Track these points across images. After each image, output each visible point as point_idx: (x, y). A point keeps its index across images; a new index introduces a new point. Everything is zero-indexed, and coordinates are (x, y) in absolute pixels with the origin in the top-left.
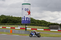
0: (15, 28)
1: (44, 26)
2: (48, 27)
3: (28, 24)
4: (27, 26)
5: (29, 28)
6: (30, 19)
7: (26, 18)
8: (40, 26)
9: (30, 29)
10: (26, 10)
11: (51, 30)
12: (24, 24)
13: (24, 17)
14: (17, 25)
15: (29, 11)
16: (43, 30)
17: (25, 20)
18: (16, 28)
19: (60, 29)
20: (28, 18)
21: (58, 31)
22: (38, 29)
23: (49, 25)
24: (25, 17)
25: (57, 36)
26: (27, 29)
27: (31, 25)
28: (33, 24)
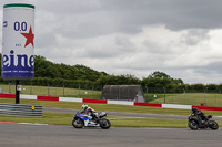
1: (82, 88)
2: (100, 92)
3: (26, 78)
4: (20, 88)
5: (29, 95)
6: (31, 62)
7: (20, 57)
8: (68, 85)
9: (35, 97)
10: (19, 26)
11: (109, 102)
12: (11, 79)
13: (12, 52)
15: (27, 32)
16: (81, 100)
17: (16, 64)
19: (141, 99)
20: (25, 57)
21: (135, 104)
22: (61, 99)
23: (102, 84)
24: (15, 54)
25: (130, 123)
26: (21, 97)
27: (36, 83)
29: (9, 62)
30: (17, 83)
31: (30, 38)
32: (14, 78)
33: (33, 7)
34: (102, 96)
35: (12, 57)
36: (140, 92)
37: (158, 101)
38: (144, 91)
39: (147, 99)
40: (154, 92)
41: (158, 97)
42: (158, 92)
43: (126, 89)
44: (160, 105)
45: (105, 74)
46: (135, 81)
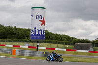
0: (19, 47)
1: (66, 44)
2: (74, 46)
3: (41, 40)
4: (39, 44)
5: (42, 47)
6: (43, 33)
8: (59, 43)
10: (38, 17)
12: (34, 40)
14: (23, 41)
15: (42, 19)
16: (65, 50)
18: (21, 47)
19: (91, 50)
20: (41, 30)
21: (89, 52)
22: (56, 49)
23: (75, 43)
25: (87, 60)
26: (39, 48)
27: (45, 42)
28: (49, 41)
29: (34, 32)
30: (38, 42)
31: (43, 22)
32: (36, 40)
33: (45, 8)
34: (75, 48)
35: (35, 31)
36: (91, 46)
38: (93, 46)
39: (94, 50)
40: (97, 47)
43: (85, 45)
45: (75, 38)
46: (89, 42)
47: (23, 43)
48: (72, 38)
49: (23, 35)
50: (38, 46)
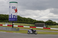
0: (2, 25)
1: (30, 24)
2: (34, 25)
3: (15, 21)
4: (14, 24)
5: (16, 26)
6: (16, 17)
7: (13, 16)
8: (26, 23)
9: (17, 26)
10: (13, 8)
11: (37, 27)
13: (11, 14)
14: (4, 22)
15: (16, 9)
16: (29, 27)
19: (45, 27)
21: (43, 28)
23: (35, 23)
24: (12, 15)
26: (14, 26)
27: (17, 22)
28: (20, 22)
29: (11, 17)
30: (13, 22)
31: (16, 11)
32: (12, 21)
33: (17, 3)
34: (35, 26)
36: (45, 25)
37: (49, 27)
38: (46, 25)
39: (47, 27)
40: (48, 25)
41: (49, 26)
42: (49, 25)
43: (41, 24)
44: (50, 28)
45: (36, 20)
47: (4, 23)
48: (34, 20)
49: (4, 18)
50: (13, 25)
